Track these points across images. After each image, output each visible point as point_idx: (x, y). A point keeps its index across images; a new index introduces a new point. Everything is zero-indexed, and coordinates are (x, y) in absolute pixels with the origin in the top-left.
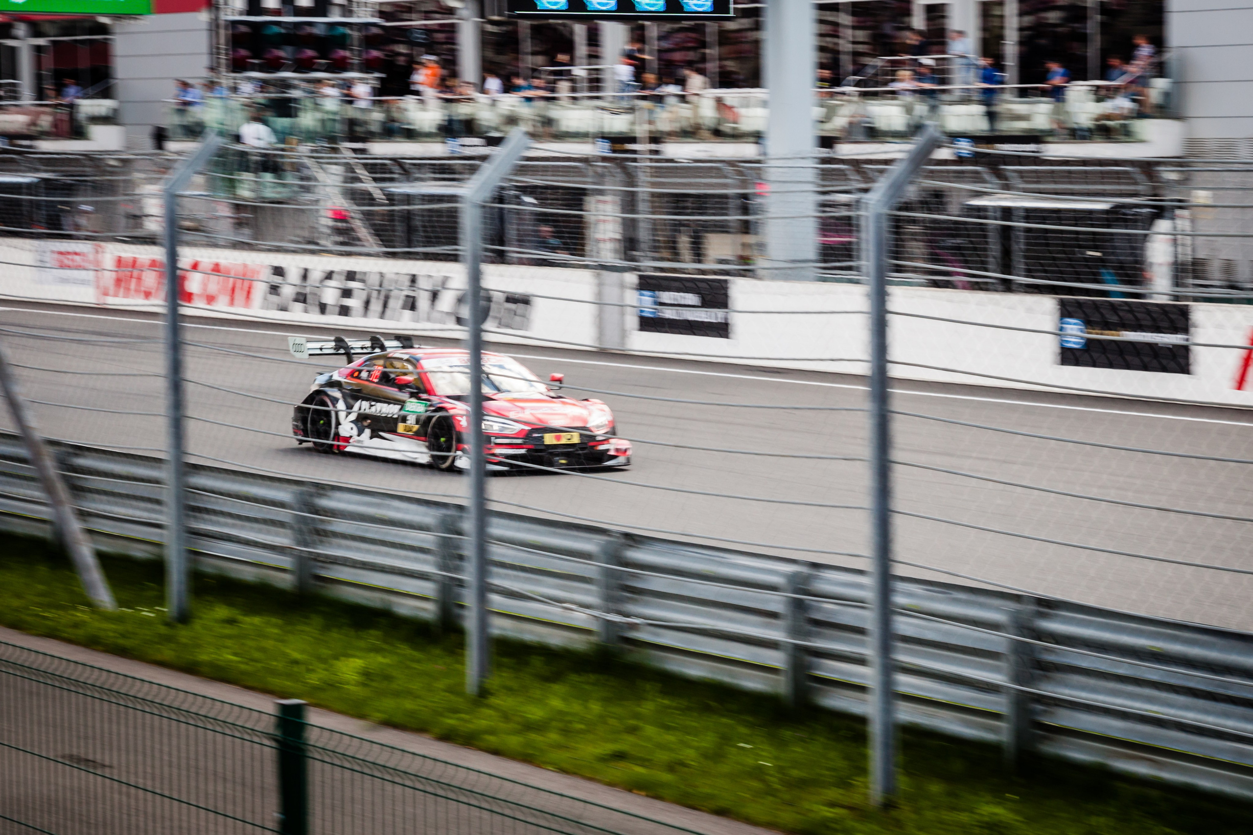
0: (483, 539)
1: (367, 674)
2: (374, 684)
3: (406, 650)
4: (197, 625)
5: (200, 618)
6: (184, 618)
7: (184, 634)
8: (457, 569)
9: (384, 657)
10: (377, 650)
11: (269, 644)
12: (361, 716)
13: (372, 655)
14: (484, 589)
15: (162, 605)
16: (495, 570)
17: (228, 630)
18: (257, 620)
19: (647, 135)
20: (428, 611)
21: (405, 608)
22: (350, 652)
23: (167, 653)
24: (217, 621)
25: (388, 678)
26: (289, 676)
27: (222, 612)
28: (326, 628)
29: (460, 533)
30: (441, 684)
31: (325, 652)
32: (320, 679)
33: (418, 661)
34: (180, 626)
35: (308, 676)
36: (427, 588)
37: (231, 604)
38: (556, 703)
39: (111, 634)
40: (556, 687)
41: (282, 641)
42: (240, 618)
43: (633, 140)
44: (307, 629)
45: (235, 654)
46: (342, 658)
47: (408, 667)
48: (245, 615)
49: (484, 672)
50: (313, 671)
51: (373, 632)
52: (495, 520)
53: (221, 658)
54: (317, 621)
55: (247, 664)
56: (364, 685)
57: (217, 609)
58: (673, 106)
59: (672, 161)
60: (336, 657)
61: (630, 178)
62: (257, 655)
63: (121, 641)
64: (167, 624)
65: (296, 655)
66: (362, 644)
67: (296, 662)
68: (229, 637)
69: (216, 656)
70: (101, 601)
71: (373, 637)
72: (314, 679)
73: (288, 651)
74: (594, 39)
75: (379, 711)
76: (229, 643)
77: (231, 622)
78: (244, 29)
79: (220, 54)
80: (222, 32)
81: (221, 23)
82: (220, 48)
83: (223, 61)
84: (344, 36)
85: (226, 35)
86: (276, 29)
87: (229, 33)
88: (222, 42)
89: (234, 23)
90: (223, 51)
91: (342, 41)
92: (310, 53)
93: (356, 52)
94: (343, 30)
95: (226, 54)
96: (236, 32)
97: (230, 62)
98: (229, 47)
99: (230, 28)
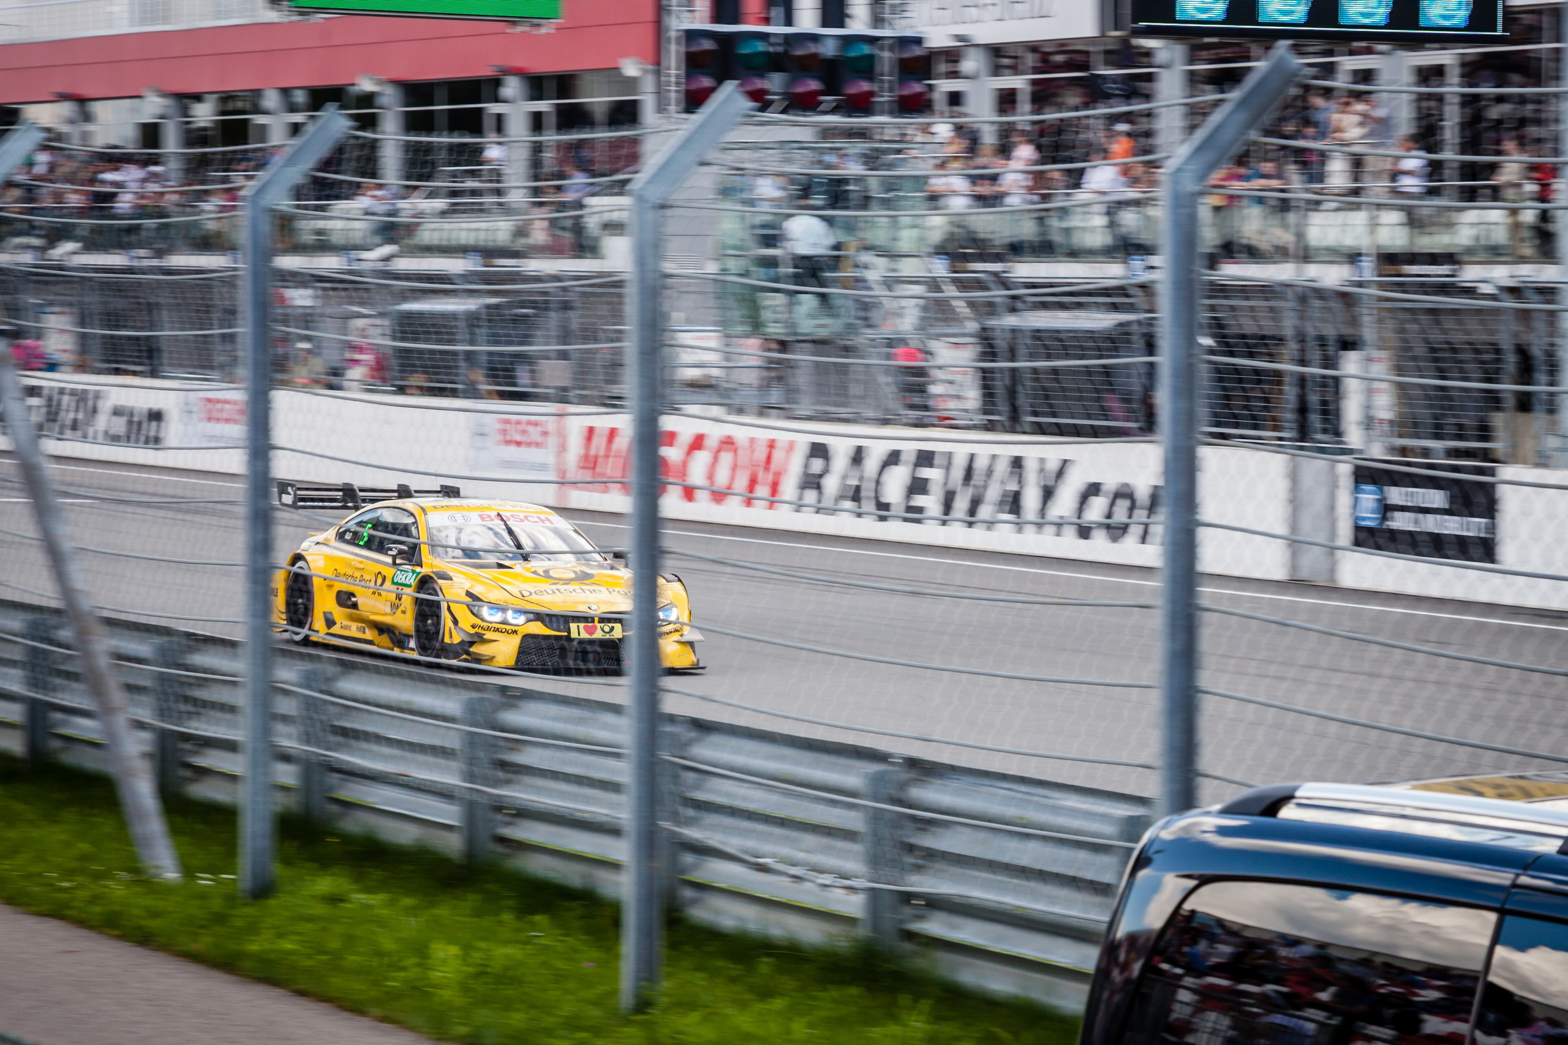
78: (707, 45)
79: (669, 84)
80: (673, 47)
81: (673, 34)
82: (669, 75)
83: (673, 95)
84: (871, 58)
85: (678, 52)
86: (761, 47)
87: (683, 49)
88: (673, 64)
89: (691, 35)
90: (673, 79)
91: (866, 68)
92: (813, 85)
93: (886, 85)
94: (866, 49)
95: (678, 84)
96: (694, 49)
97: (682, 96)
98: (682, 72)
99: (683, 41)
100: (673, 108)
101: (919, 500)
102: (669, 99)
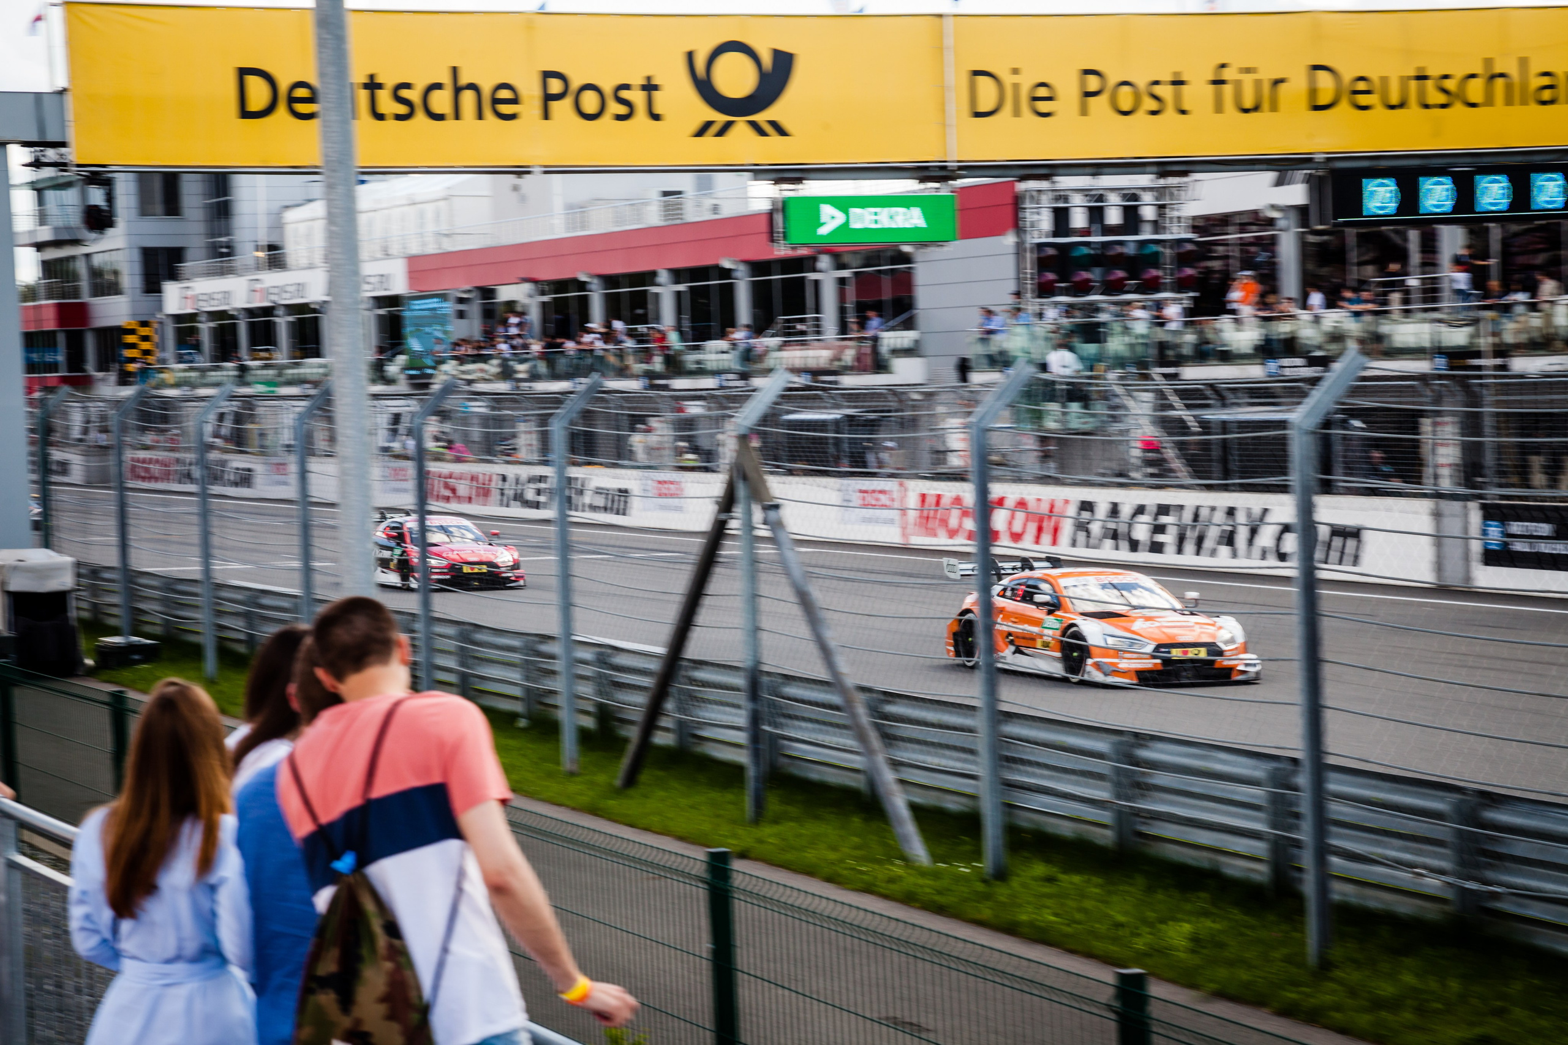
0: (1320, 796)
1: (1196, 940)
2: (1205, 951)
3: (1237, 914)
4: (1015, 883)
5: (1018, 875)
6: (1001, 875)
7: (1002, 892)
8: (1290, 828)
9: (1214, 922)
10: (1206, 914)
11: (1088, 904)
12: (1192, 986)
13: (1202, 919)
14: (1323, 851)
15: (979, 861)
16: (1334, 829)
17: (1047, 889)
18: (1077, 879)
19: (1491, 349)
20: (1261, 872)
21: (1235, 868)
22: (1179, 916)
23: (986, 912)
24: (1035, 879)
25: (1221, 945)
26: (1115, 940)
27: (1040, 869)
28: (1150, 890)
29: (1296, 789)
30: (1276, 955)
31: (1151, 915)
32: (1145, 945)
33: (1252, 928)
34: (998, 883)
35: (1136, 940)
36: (1259, 848)
37: (1048, 861)
38: (1409, 979)
39: (928, 890)
40: (1408, 961)
41: (1106, 902)
42: (1061, 876)
43: (1478, 354)
44: (1127, 888)
45: (1056, 915)
46: (1171, 923)
47: (1242, 934)
48: (1065, 872)
49: (1325, 940)
50: (1138, 935)
51: (1203, 895)
52: (1333, 775)
53: (1040, 918)
54: (1140, 881)
55: (1068, 925)
56: (1193, 951)
57: (1035, 866)
58: (1520, 315)
59: (1522, 376)
60: (1163, 921)
61: (1473, 398)
62: (1079, 916)
63: (937, 898)
64: (984, 881)
65: (1121, 918)
66: (1188, 907)
67: (1119, 925)
68: (1049, 896)
69: (1034, 916)
70: (918, 856)
71: (1202, 899)
72: (1140, 944)
73: (1112, 913)
74: (1430, 245)
75: (1211, 981)
76: (1049, 902)
77: (1050, 880)
78: (1051, 251)
79: (1026, 279)
80: (1028, 255)
81: (1028, 246)
82: (1026, 273)
83: (1029, 286)
84: (1157, 254)
85: (1031, 259)
86: (1085, 251)
87: (1035, 256)
88: (1028, 265)
89: (1040, 246)
90: (1029, 276)
91: (1154, 260)
92: (1120, 274)
93: (1168, 271)
94: (1154, 248)
95: (1032, 279)
96: (1042, 255)
97: (1035, 287)
98: (1035, 271)
99: (1036, 251)
100: (1029, 295)
101: (1160, 538)
102: (1026, 289)
